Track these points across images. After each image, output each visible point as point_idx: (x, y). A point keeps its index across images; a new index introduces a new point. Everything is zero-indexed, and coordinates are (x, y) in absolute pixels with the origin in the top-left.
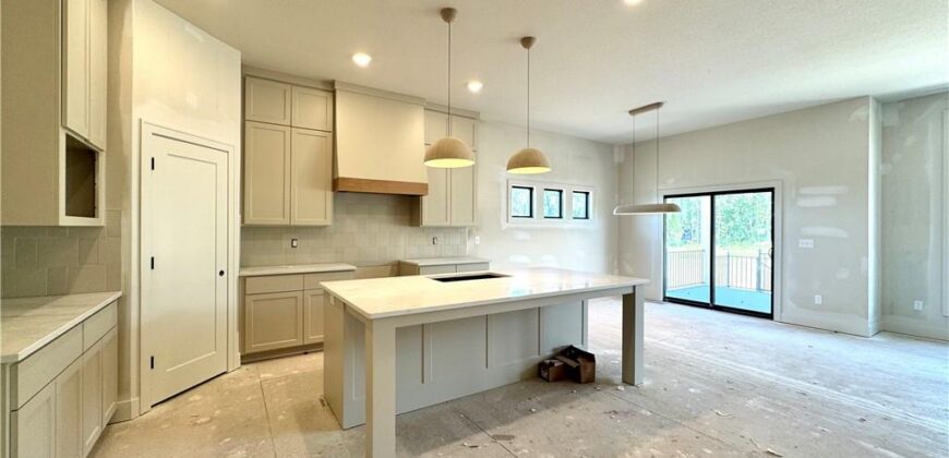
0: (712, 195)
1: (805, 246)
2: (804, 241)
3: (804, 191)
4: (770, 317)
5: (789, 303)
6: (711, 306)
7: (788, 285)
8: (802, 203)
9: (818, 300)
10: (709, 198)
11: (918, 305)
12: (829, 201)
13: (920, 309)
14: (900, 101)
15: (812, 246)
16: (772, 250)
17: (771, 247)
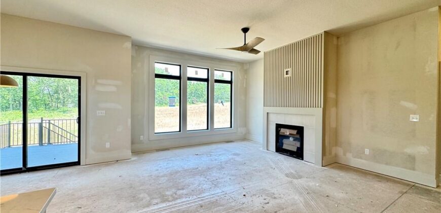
0: (25, 75)
1: (100, 115)
2: (100, 111)
4: (78, 163)
5: (91, 152)
7: (91, 140)
9: (108, 145)
10: (22, 77)
11: (142, 138)
14: (136, 46)
15: (104, 115)
16: (79, 119)
17: (78, 116)
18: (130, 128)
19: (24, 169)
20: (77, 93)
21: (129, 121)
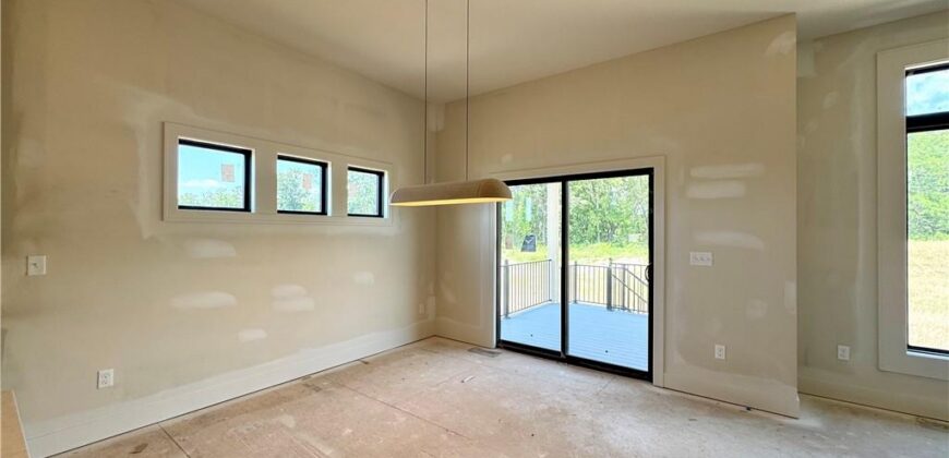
0: (564, 180)
1: (699, 263)
2: (699, 255)
3: (695, 173)
4: (646, 376)
5: (675, 357)
6: (562, 357)
7: (674, 327)
8: (697, 192)
9: (719, 352)
10: (559, 185)
11: (844, 352)
12: (735, 189)
13: (847, 358)
15: (710, 264)
16: (651, 269)
17: (647, 264)
18: (795, 312)
19: (562, 356)
20: (647, 207)
21: (791, 290)
